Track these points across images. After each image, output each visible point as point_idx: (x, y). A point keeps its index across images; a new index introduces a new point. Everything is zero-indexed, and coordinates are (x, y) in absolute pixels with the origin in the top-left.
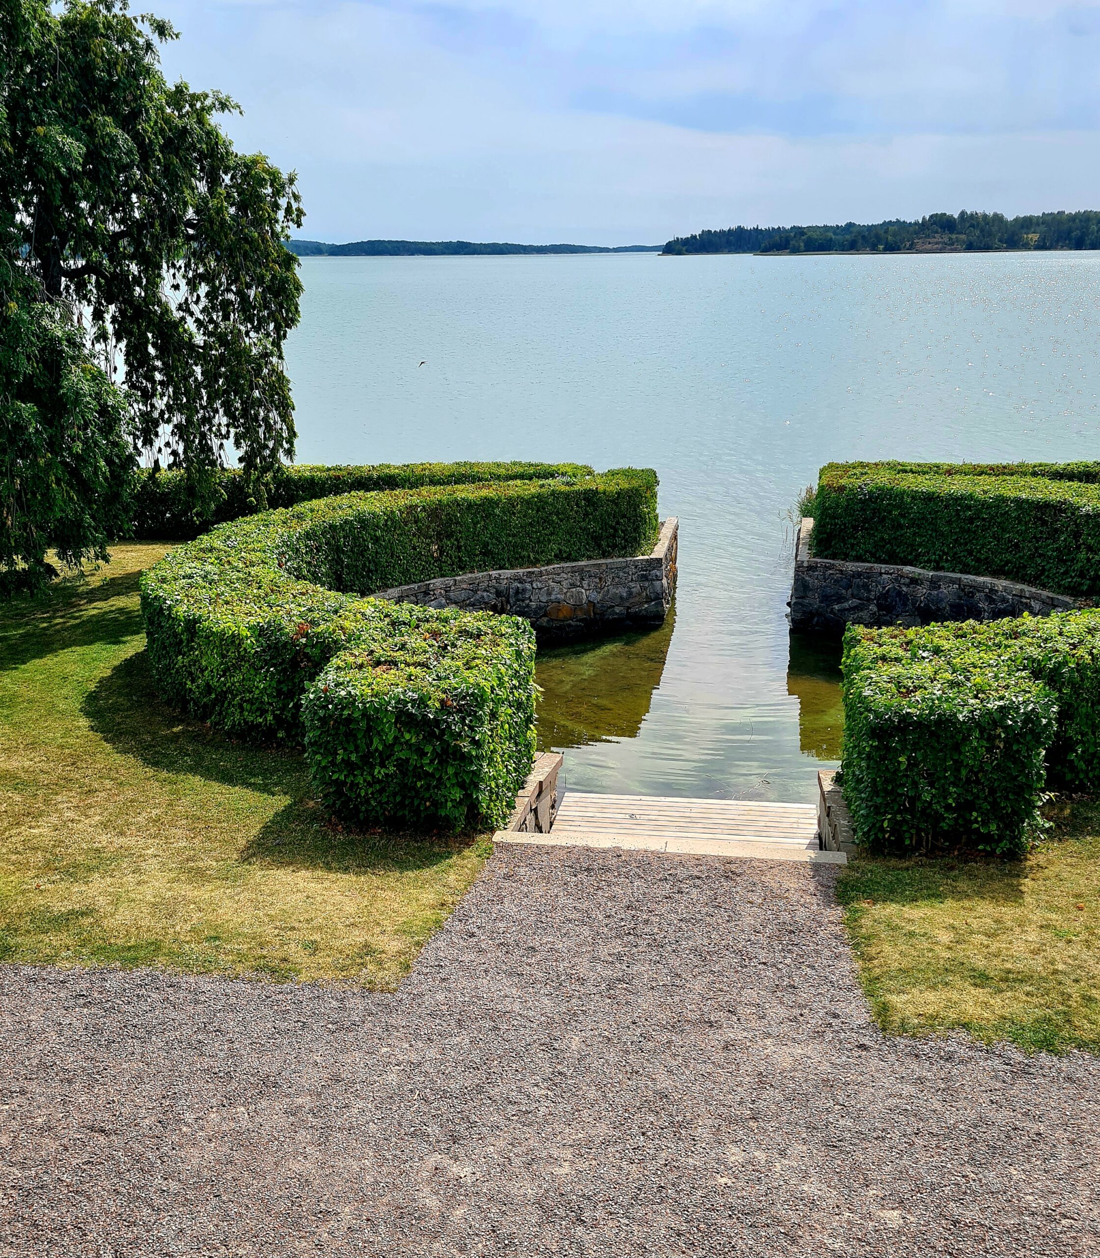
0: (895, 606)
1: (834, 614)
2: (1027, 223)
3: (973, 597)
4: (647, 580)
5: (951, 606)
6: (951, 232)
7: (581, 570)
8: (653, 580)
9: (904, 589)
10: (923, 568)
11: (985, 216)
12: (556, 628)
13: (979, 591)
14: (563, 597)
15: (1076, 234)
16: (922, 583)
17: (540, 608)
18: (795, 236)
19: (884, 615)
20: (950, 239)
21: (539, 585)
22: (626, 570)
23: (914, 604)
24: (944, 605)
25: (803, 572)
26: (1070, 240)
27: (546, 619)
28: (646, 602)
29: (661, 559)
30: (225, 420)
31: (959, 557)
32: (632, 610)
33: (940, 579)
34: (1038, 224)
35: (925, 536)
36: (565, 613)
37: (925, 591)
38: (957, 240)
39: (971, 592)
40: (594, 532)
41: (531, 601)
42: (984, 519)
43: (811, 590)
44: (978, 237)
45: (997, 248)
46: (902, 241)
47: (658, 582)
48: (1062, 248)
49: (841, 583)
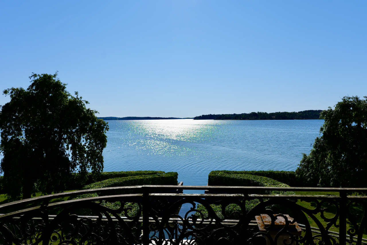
20: (256, 117)
30: (90, 165)
44: (262, 117)
45: (267, 119)
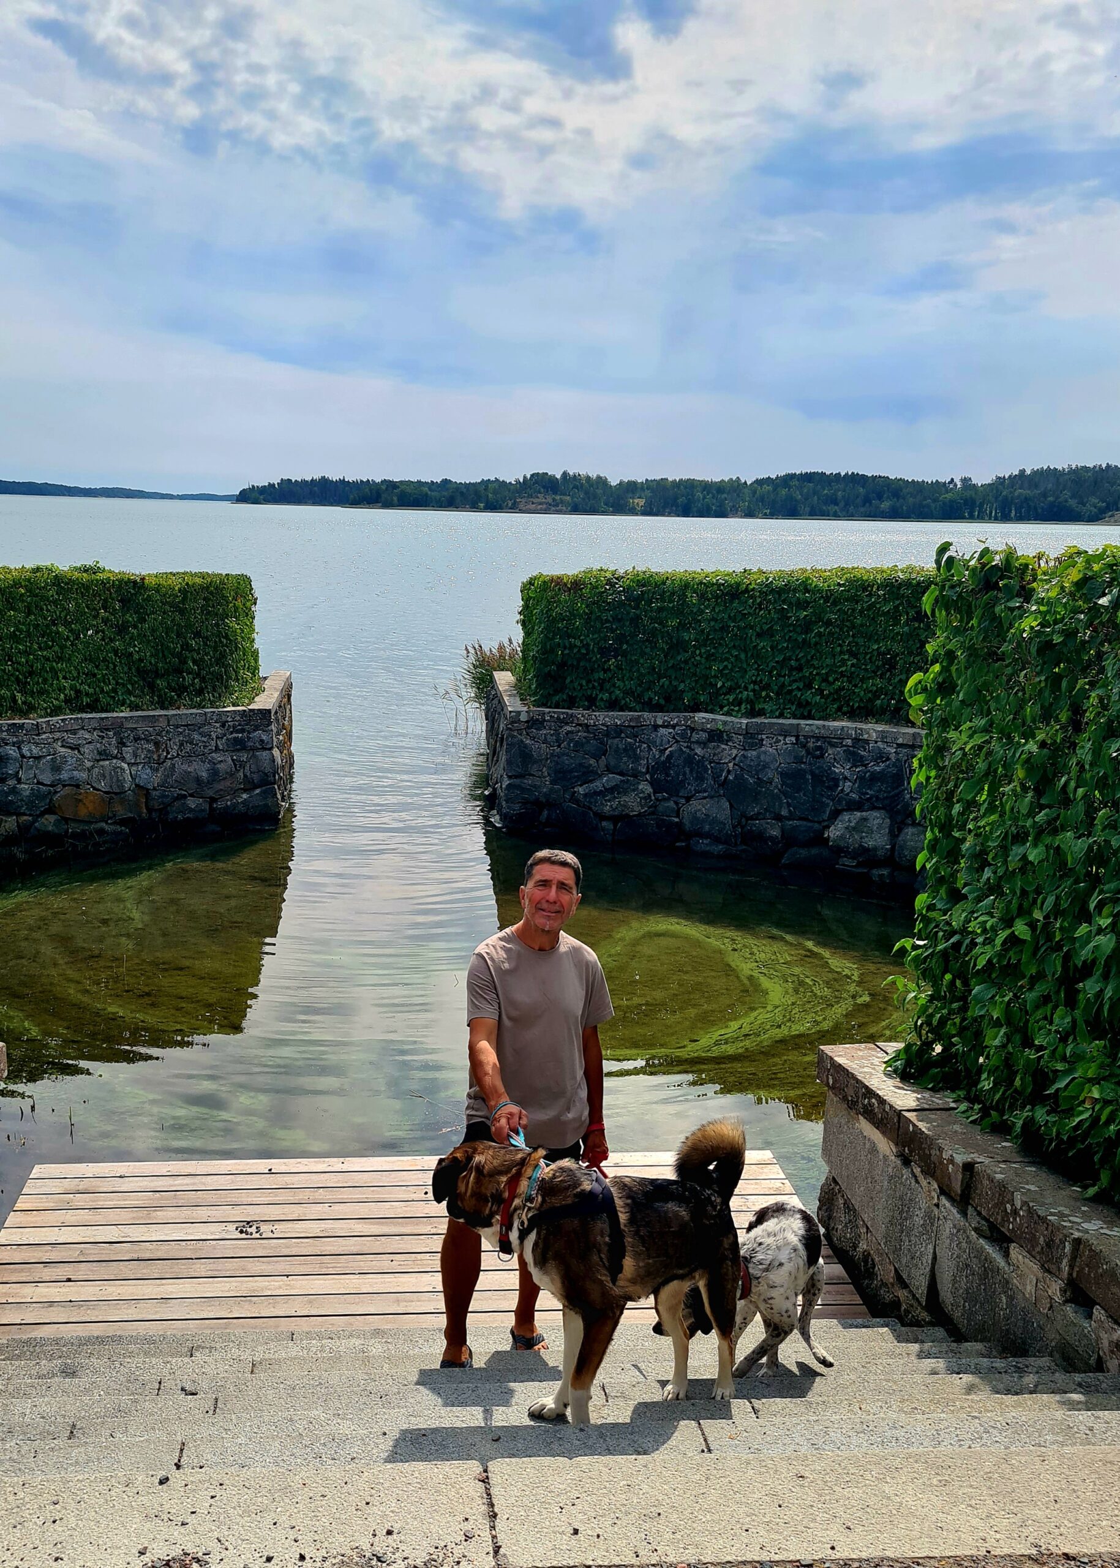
0: (682, 781)
1: (577, 802)
2: (631, 488)
3: (822, 756)
4: (244, 748)
5: (783, 775)
6: (555, 493)
7: (118, 727)
8: (254, 749)
9: (699, 751)
10: (728, 714)
11: (588, 478)
12: (74, 835)
13: (833, 745)
14: (84, 775)
15: (681, 500)
16: (730, 739)
17: (36, 795)
18: (386, 489)
19: (665, 799)
20: (554, 500)
21: (36, 751)
22: (206, 729)
23: (716, 777)
24: (770, 775)
25: (519, 731)
26: (677, 506)
27: (52, 818)
28: (245, 790)
29: (269, 711)
31: (791, 691)
32: (219, 805)
33: (761, 729)
34: (642, 489)
35: (727, 659)
36: (91, 807)
37: (734, 752)
38: (562, 502)
39: (819, 748)
40: (141, 660)
41: (19, 781)
42: (828, 623)
43: (536, 762)
44: (583, 499)
45: (603, 512)
46: (504, 500)
47: (265, 753)
48: (669, 515)
49: (587, 748)
